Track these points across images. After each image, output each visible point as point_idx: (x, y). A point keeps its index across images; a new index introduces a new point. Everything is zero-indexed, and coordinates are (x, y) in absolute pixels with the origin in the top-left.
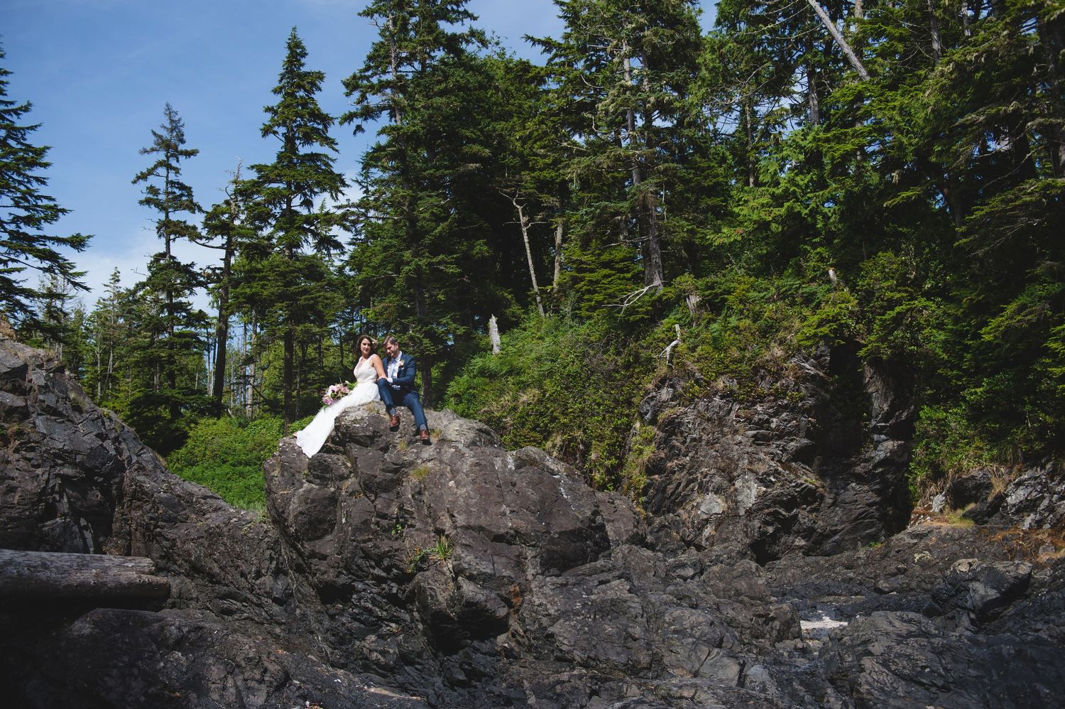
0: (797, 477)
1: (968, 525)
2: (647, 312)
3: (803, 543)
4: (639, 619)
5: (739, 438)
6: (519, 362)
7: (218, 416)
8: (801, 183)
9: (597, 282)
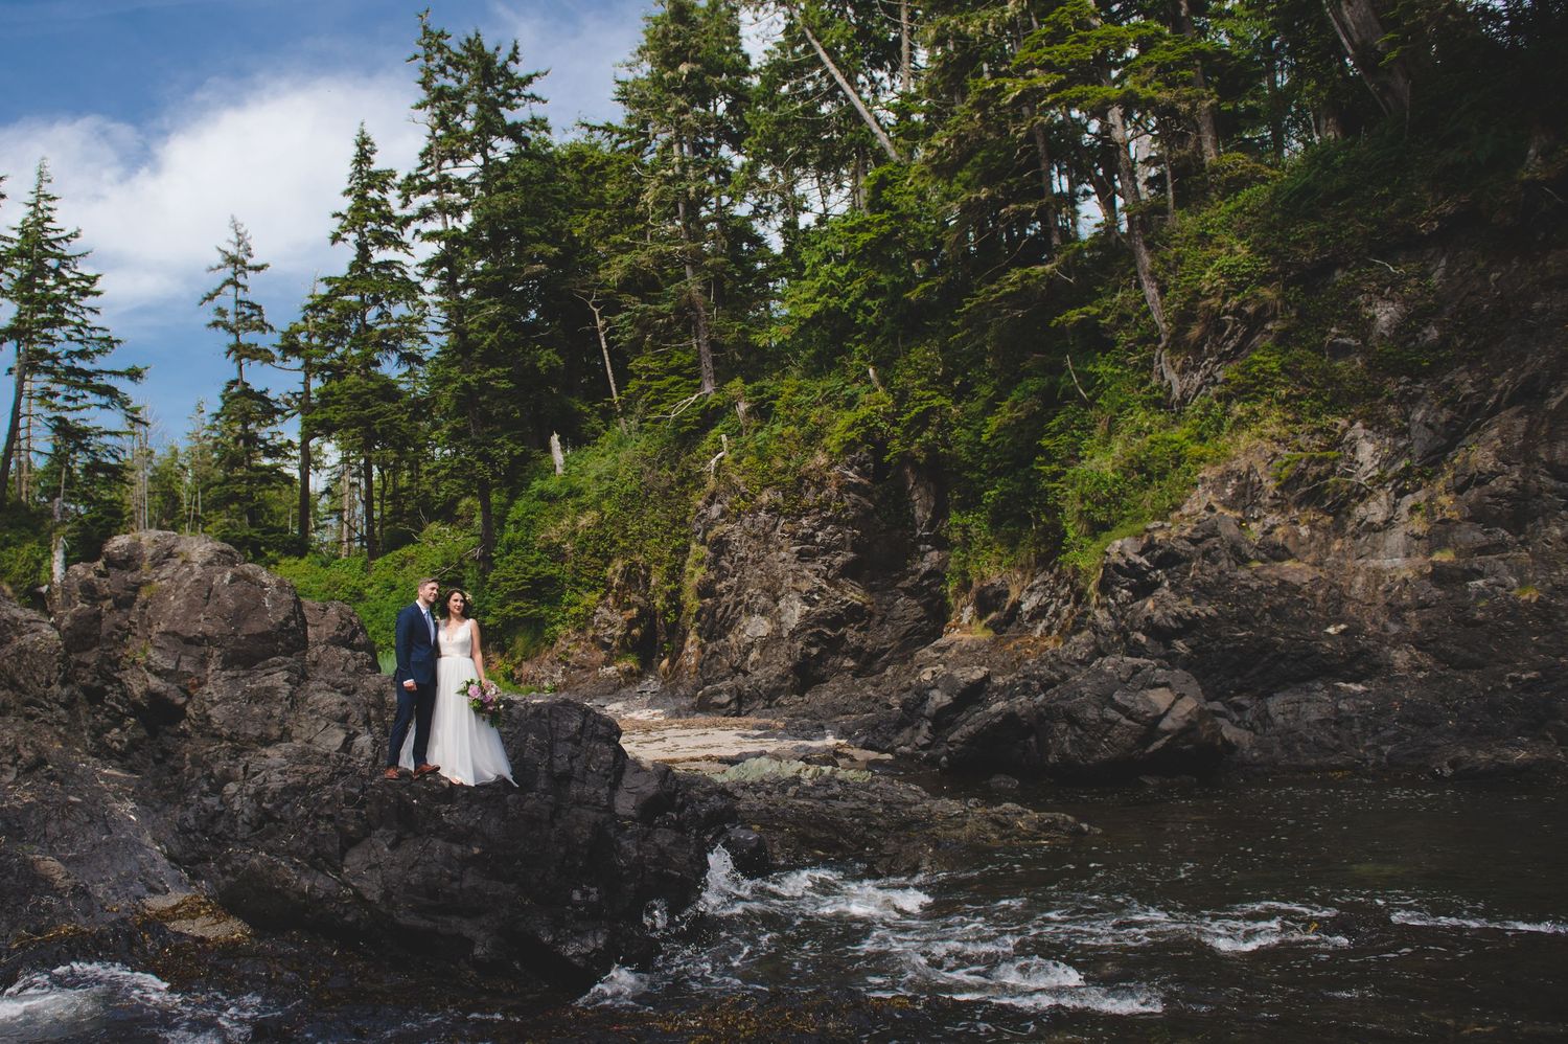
0: (844, 593)
1: (988, 635)
2: (696, 423)
3: (852, 664)
4: (284, 702)
5: (783, 554)
6: (579, 483)
7: (302, 556)
8: (840, 275)
9: (665, 390)
